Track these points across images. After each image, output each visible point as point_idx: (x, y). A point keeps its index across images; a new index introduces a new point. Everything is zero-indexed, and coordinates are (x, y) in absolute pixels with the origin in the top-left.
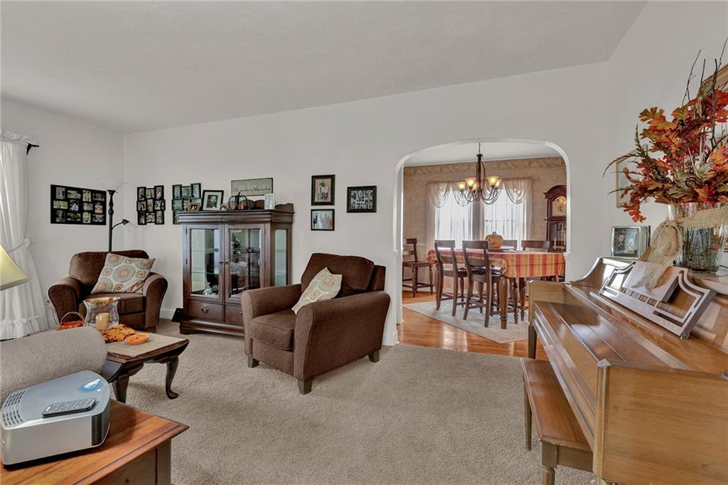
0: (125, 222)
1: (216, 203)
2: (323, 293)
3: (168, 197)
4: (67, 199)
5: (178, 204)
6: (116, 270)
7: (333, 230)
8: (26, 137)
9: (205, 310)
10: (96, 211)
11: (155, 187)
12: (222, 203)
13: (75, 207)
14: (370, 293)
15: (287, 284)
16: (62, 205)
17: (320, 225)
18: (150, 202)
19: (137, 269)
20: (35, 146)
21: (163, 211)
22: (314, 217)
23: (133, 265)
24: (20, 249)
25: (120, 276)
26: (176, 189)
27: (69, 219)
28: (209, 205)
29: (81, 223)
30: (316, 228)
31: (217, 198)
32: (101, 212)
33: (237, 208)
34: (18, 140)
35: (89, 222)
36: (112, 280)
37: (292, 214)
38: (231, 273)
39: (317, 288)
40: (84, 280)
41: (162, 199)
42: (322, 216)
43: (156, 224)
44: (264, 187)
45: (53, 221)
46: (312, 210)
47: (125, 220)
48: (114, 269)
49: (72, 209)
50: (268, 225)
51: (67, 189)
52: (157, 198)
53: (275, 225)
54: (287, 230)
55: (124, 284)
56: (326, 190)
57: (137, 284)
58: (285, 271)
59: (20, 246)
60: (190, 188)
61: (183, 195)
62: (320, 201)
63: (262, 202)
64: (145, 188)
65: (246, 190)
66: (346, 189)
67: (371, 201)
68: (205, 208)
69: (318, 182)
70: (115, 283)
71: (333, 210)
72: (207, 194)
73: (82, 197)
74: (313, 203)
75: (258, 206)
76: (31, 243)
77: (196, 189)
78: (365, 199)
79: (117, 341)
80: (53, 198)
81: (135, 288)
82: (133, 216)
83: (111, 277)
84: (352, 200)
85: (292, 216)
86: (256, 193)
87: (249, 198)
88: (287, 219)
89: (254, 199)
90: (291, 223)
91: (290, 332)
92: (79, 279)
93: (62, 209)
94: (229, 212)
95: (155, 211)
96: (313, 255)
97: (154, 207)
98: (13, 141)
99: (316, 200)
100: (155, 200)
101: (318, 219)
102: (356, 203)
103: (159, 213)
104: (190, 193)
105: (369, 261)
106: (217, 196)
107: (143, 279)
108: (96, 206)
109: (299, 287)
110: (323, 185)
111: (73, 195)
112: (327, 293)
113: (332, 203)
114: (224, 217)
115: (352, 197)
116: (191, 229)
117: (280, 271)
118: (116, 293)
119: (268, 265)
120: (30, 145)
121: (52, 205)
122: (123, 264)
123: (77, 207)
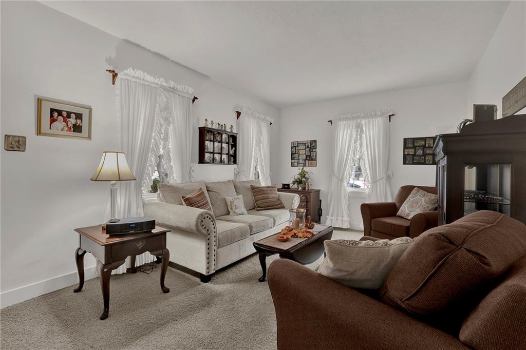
4: (414, 147)
13: (420, 152)
16: (410, 151)
19: (423, 203)
20: (393, 115)
23: (423, 199)
24: (381, 181)
25: (411, 207)
27: (415, 161)
29: (424, 164)
34: (383, 114)
35: (431, 163)
36: (407, 208)
45: (405, 163)
48: (412, 200)
49: (418, 153)
51: (414, 140)
55: (411, 213)
70: (407, 211)
73: (425, 143)
80: (405, 147)
83: (406, 206)
93: (411, 154)
98: (380, 116)
111: (419, 143)
118: (406, 219)
120: (390, 116)
121: (404, 152)
122: (418, 197)
123: (421, 152)
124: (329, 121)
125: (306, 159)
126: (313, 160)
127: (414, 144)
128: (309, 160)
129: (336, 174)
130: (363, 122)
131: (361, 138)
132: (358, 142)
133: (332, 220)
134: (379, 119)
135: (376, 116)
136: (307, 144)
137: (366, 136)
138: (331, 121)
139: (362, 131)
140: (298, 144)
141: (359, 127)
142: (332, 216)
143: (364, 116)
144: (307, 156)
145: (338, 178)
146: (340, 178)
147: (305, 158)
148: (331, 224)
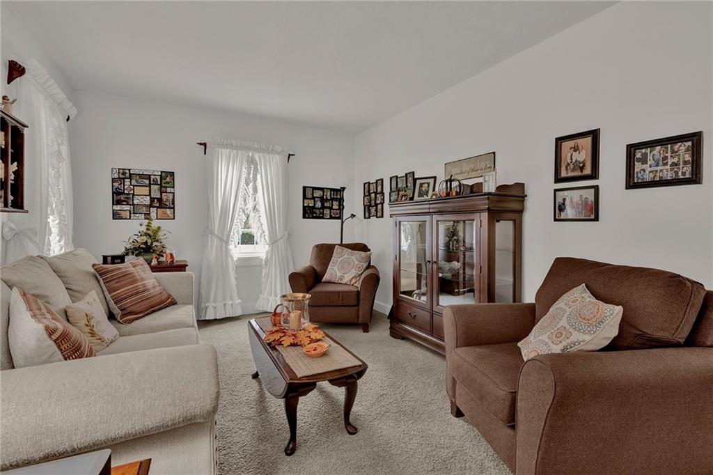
0: (353, 216)
1: (427, 192)
2: (576, 336)
3: (387, 190)
5: (394, 197)
6: (341, 261)
7: (596, 219)
8: (286, 149)
9: (413, 315)
10: (334, 207)
11: (377, 181)
12: (434, 190)
14: (697, 350)
15: (514, 301)
16: (310, 202)
17: (569, 212)
18: (373, 195)
19: (356, 262)
20: (293, 155)
21: (382, 204)
22: (559, 200)
23: (353, 257)
24: (282, 240)
25: (343, 268)
26: (393, 179)
27: (315, 215)
28: (420, 195)
29: (322, 218)
30: (562, 217)
31: (428, 186)
32: (337, 208)
33: (448, 194)
34: (282, 151)
35: (328, 217)
36: (337, 270)
37: (522, 198)
38: (440, 275)
39: (564, 322)
40: (318, 269)
41: (382, 193)
42: (575, 197)
43: (377, 217)
44: (483, 165)
45: (304, 217)
46: (556, 191)
47: (352, 215)
48: (339, 260)
49: (317, 206)
50: (485, 216)
51: (314, 189)
52: (378, 192)
53: (495, 215)
54: (514, 221)
55: (345, 276)
56: (583, 156)
57: (355, 277)
58: (511, 279)
59: (282, 237)
60: (405, 178)
61: (399, 186)
62: (571, 174)
63: (480, 184)
64: (369, 183)
65: (461, 173)
66: (625, 147)
67: (685, 163)
68: (416, 198)
69: (566, 145)
70: (339, 274)
71: (596, 188)
72: (418, 182)
73: (324, 194)
74: (558, 179)
75: (475, 190)
76: (289, 235)
77: (410, 179)
78: (670, 161)
79: (300, 345)
80: (304, 197)
81: (353, 281)
82: (359, 211)
83: (336, 268)
84: (638, 166)
85: (523, 201)
86: (473, 174)
87: (464, 182)
88: (514, 206)
89: (470, 182)
90: (521, 211)
91: (509, 397)
92: (315, 267)
93: (310, 207)
94: (439, 199)
95: (376, 205)
96: (557, 259)
97: (375, 201)
98: (279, 153)
99: (564, 174)
100: (376, 193)
101: (567, 202)
102: (645, 171)
103: (379, 206)
104: (405, 183)
105: (693, 282)
106: (428, 184)
107: (360, 273)
108: (334, 203)
109: (532, 307)
110: (576, 149)
111: (318, 194)
112: (587, 337)
113: (594, 175)
114: (431, 206)
115: (639, 160)
116: (400, 222)
117: (504, 279)
118: (340, 283)
119: (485, 270)
120: (290, 155)
121: (303, 203)
122: (346, 256)
123: (320, 204)
124: (201, 144)
125: (151, 206)
126: (166, 207)
127: (313, 195)
128: (157, 207)
129: (216, 233)
130: (257, 157)
131: (255, 179)
132: (251, 184)
133: (215, 308)
134: (277, 156)
135: (273, 152)
136: (152, 177)
137: (261, 176)
138: (205, 145)
139: (256, 170)
140: (130, 174)
141: (251, 161)
142: (215, 301)
143: (257, 149)
144: (152, 200)
145: (222, 240)
146: (225, 239)
147: (148, 203)
148: (215, 315)
